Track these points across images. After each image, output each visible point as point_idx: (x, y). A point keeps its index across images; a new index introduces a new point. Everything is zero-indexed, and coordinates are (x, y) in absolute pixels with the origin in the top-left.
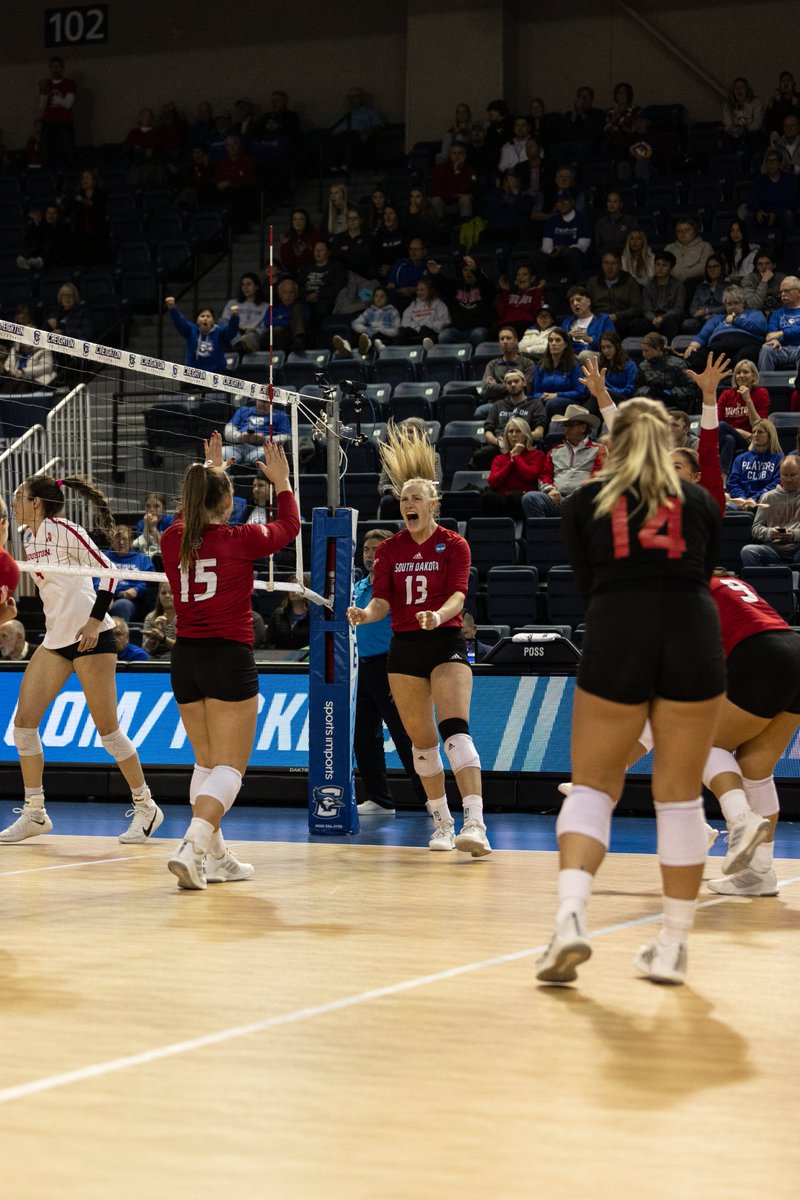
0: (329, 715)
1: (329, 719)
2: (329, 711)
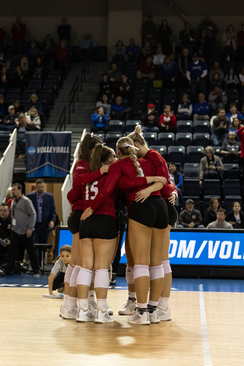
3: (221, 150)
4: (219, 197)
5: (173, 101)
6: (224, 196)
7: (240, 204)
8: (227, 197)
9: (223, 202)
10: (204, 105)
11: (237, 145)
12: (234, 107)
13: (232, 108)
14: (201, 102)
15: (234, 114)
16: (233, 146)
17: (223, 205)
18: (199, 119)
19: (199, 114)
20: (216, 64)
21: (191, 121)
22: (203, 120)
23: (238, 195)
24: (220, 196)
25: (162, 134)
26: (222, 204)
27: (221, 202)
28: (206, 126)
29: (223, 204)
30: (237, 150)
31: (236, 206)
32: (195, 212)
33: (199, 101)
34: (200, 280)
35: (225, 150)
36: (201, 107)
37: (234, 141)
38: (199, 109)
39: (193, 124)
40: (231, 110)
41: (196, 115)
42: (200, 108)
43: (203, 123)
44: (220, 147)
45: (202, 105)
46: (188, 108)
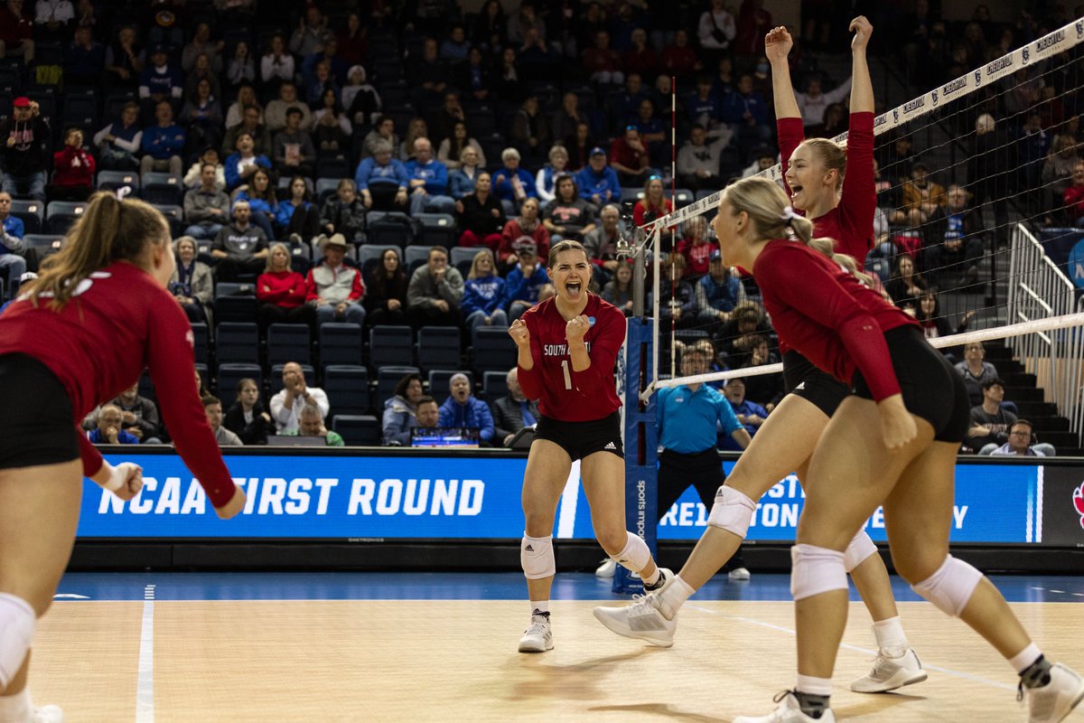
0: (642, 492)
1: (642, 495)
2: (642, 489)
3: (212, 249)
4: (203, 367)
5: (88, 121)
6: (218, 366)
7: (257, 383)
8: (225, 367)
9: (214, 380)
10: (170, 132)
11: (254, 236)
12: (247, 136)
13: (242, 140)
14: (162, 125)
15: (248, 156)
16: (242, 239)
17: (213, 387)
18: (154, 170)
19: (156, 156)
20: (204, 27)
21: (134, 174)
22: (167, 170)
23: (252, 361)
24: (208, 365)
25: (57, 205)
26: (211, 384)
27: (210, 379)
28: (173, 187)
29: (215, 384)
30: (253, 247)
31: (248, 391)
32: (142, 403)
33: (156, 121)
34: (149, 574)
35: (223, 249)
36: (164, 138)
37: (248, 225)
38: (156, 142)
39: (140, 182)
40: (240, 145)
41: (148, 159)
42: (160, 138)
43: (168, 178)
44: (210, 242)
45: (164, 131)
46: (130, 140)
